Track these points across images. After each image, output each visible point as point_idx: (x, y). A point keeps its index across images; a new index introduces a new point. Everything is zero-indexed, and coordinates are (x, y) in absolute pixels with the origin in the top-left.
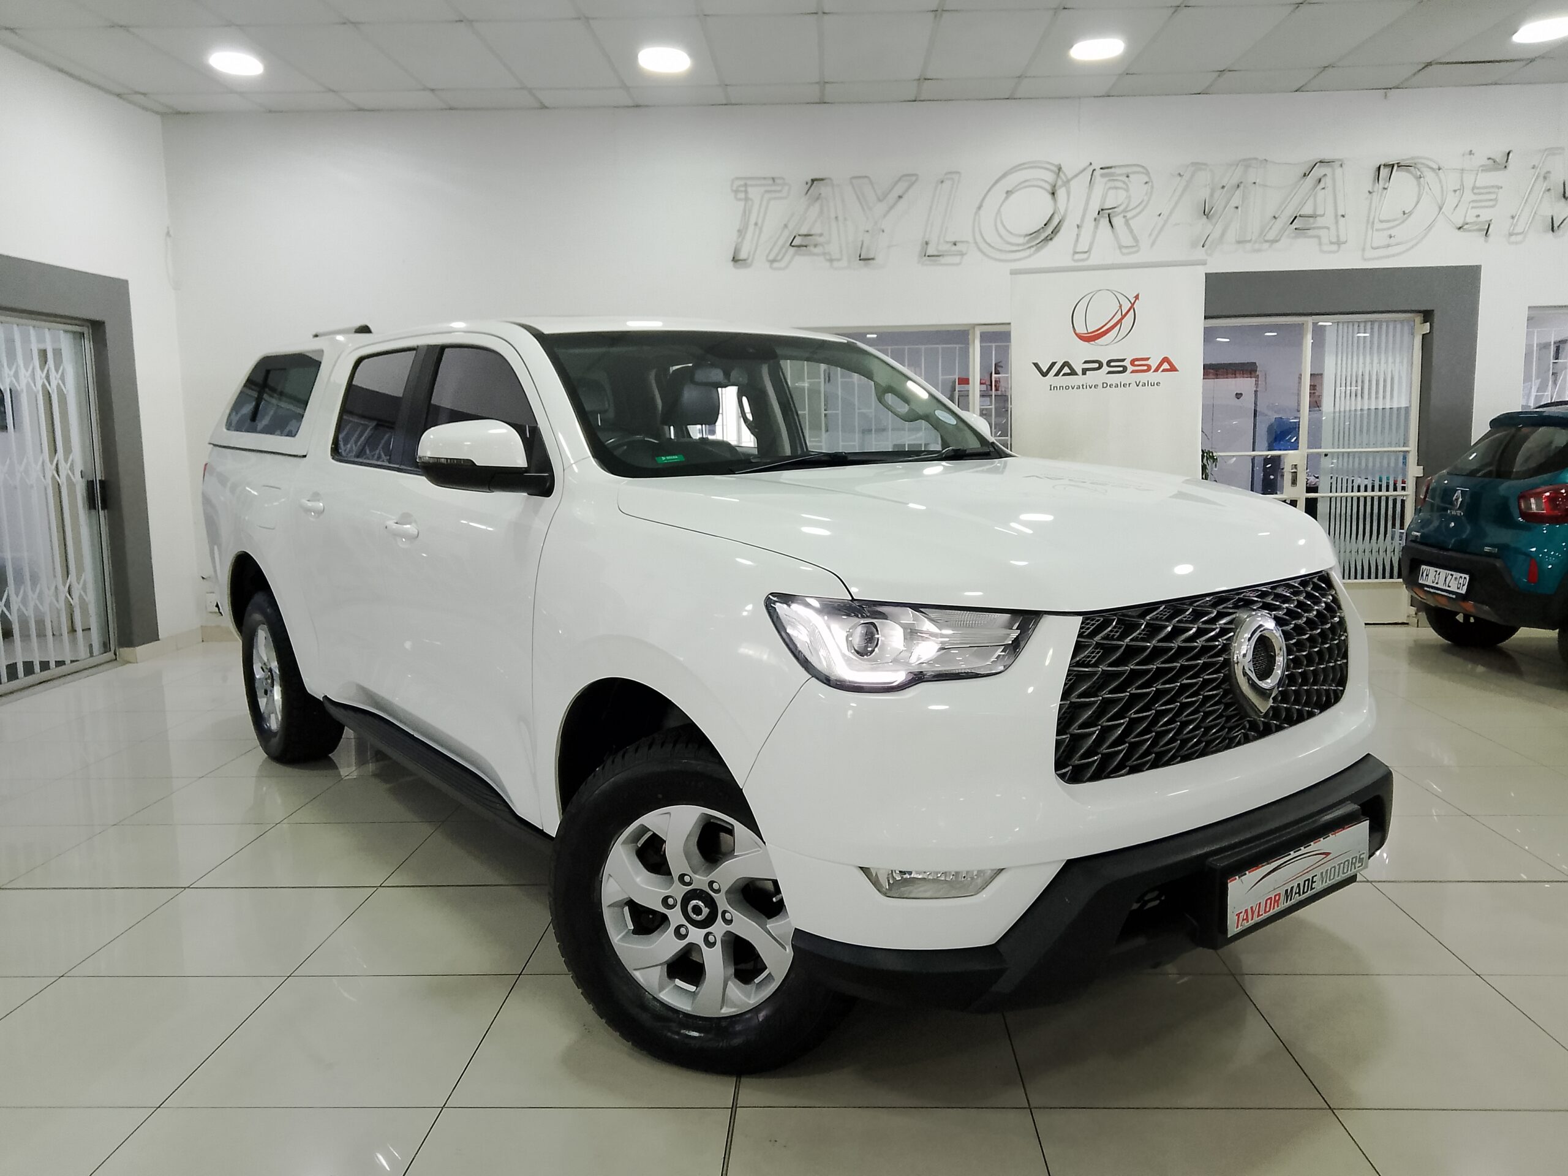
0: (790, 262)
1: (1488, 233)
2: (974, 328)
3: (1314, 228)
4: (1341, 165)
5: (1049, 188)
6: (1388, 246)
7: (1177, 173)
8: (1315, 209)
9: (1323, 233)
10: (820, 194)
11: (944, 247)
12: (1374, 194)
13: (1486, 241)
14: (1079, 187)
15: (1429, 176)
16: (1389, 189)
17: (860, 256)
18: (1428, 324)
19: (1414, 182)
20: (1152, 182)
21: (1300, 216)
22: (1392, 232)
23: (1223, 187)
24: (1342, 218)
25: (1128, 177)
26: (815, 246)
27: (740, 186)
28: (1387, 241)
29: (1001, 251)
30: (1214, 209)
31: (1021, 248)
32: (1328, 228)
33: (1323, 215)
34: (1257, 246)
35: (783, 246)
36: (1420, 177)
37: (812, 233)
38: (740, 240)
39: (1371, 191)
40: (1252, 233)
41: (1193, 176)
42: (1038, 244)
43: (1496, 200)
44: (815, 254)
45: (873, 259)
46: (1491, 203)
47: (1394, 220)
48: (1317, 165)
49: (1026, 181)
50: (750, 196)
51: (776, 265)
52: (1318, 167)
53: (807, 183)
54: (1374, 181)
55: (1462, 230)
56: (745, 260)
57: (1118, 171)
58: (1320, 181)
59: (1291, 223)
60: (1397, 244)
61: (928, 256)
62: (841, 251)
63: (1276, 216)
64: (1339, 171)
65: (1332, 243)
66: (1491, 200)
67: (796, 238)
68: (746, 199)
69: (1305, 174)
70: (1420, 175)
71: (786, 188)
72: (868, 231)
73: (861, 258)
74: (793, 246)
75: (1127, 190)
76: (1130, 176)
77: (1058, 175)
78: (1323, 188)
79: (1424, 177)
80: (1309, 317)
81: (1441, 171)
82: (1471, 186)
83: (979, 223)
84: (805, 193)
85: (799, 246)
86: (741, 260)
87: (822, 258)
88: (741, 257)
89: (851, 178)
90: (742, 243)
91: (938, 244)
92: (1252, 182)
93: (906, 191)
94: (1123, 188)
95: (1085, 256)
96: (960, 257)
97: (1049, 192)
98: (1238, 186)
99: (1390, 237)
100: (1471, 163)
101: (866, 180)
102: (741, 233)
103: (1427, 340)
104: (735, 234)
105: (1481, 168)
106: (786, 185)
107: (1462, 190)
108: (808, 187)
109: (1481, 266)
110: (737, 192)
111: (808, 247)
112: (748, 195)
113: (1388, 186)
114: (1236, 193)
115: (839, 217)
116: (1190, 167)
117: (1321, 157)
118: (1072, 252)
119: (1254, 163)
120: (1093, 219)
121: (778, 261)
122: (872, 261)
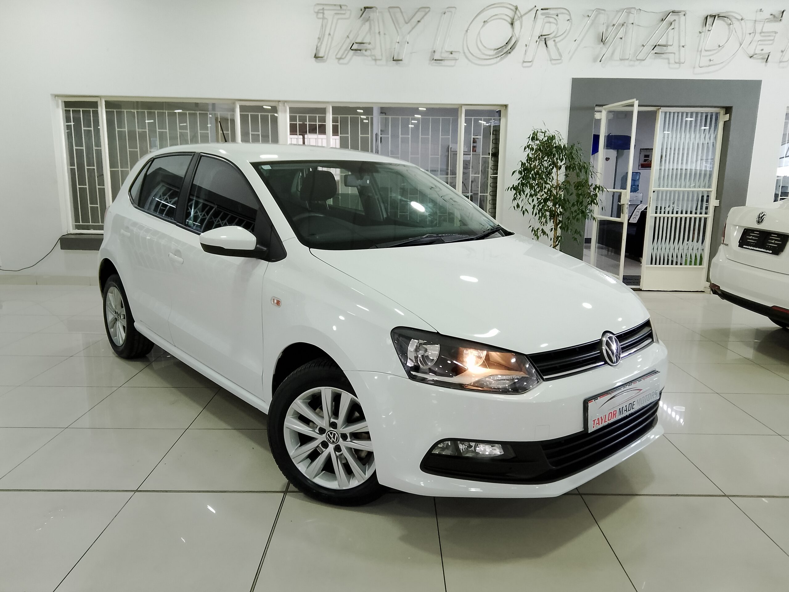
0: (351, 59)
1: (768, 60)
2: (462, 106)
3: (666, 53)
4: (684, 15)
5: (510, 20)
6: (709, 66)
7: (587, 15)
8: (667, 42)
9: (671, 56)
10: (370, 17)
11: (445, 55)
12: (702, 33)
13: (766, 66)
14: (528, 20)
15: (736, 24)
16: (712, 31)
17: (393, 58)
18: (728, 115)
19: (727, 26)
20: (571, 19)
21: (658, 45)
22: (712, 58)
23: (614, 25)
24: (683, 48)
25: (557, 16)
26: (366, 51)
27: (319, 10)
28: (709, 63)
29: (479, 59)
30: (608, 38)
31: (491, 57)
32: (674, 53)
33: (671, 46)
34: (632, 63)
35: (346, 50)
36: (730, 25)
37: (364, 41)
38: (319, 44)
39: (701, 32)
40: (630, 54)
41: (596, 17)
42: (502, 55)
43: (773, 40)
44: (365, 56)
45: (401, 60)
46: (771, 42)
47: (714, 50)
48: (671, 14)
49: (496, 15)
50: (326, 16)
51: (341, 61)
52: (670, 16)
53: (361, 10)
54: (703, 27)
55: (752, 58)
56: (322, 57)
57: (552, 11)
58: (671, 24)
59: (653, 49)
60: (714, 65)
61: (435, 60)
62: (382, 55)
63: (644, 45)
64: (683, 18)
65: (676, 63)
66: (771, 40)
67: (354, 45)
68: (323, 18)
69: (663, 19)
70: (730, 23)
71: (348, 12)
72: (398, 43)
73: (394, 59)
74: (352, 50)
75: (557, 24)
76: (559, 15)
77: (515, 13)
78: (673, 29)
79: (733, 24)
80: (660, 108)
81: (743, 20)
82: (760, 31)
83: (467, 41)
84: (360, 15)
85: (356, 50)
86: (319, 57)
87: (370, 58)
88: (320, 56)
89: (389, 7)
90: (321, 45)
91: (441, 53)
92: (631, 23)
93: (423, 18)
94: (555, 23)
95: (529, 64)
96: (454, 61)
97: (510, 23)
98: (623, 25)
99: (710, 60)
100: (760, 17)
101: (398, 10)
102: (320, 39)
103: (727, 125)
104: (317, 40)
105: (767, 20)
106: (348, 10)
107: (754, 34)
108: (362, 12)
109: (762, 80)
110: (317, 13)
111: (361, 51)
112: (324, 15)
113: (711, 29)
114: (621, 29)
115: (381, 33)
116: (594, 11)
117: (673, 9)
118: (522, 61)
119: (633, 10)
120: (536, 41)
121: (343, 59)
122: (400, 62)
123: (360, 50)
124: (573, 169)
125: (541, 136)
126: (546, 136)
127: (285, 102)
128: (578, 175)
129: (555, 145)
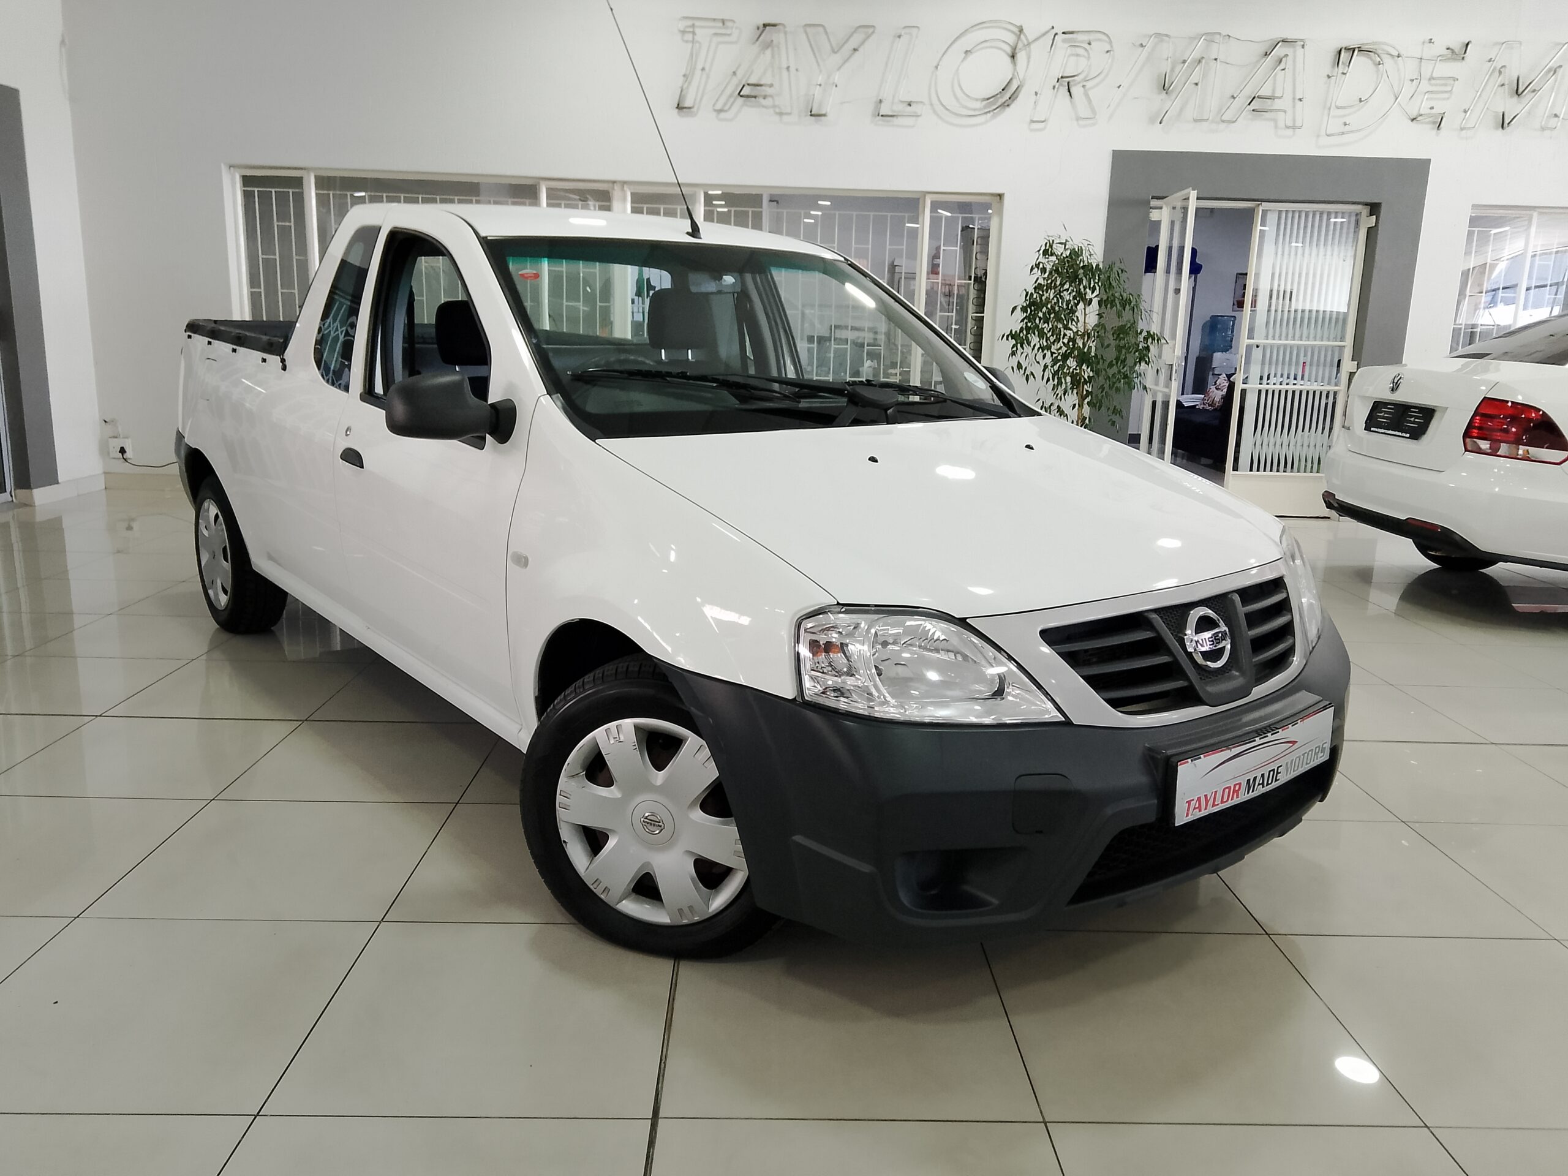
0: (738, 112)
1: (1440, 127)
2: (925, 196)
3: (1271, 111)
4: (1303, 46)
5: (1009, 50)
6: (1343, 133)
7: (1140, 43)
8: (1274, 91)
9: (1280, 116)
10: (772, 41)
11: (899, 108)
12: (1333, 78)
13: (1437, 135)
14: (1039, 50)
15: (1388, 63)
16: (1348, 74)
17: (811, 112)
18: (1375, 217)
19: (1373, 67)
20: (1113, 51)
21: (1258, 97)
22: (1347, 120)
23: (1184, 62)
24: (1299, 102)
25: (1089, 44)
26: (764, 98)
27: (690, 27)
28: (1342, 129)
29: (956, 114)
30: (1174, 84)
31: (976, 113)
32: (1285, 112)
33: (1280, 98)
34: (1212, 126)
35: (731, 96)
36: (1379, 64)
37: (762, 83)
38: (686, 85)
39: (1330, 75)
40: (1210, 111)
41: (1154, 48)
42: (995, 109)
43: (1450, 91)
44: (763, 106)
45: (824, 115)
46: (1446, 95)
47: (1351, 107)
48: (1280, 44)
49: (986, 41)
50: (696, 38)
51: (722, 115)
52: (1280, 46)
53: (758, 28)
54: (1333, 67)
55: (1414, 121)
56: (689, 108)
57: (1080, 37)
58: (1281, 62)
59: (1249, 104)
60: (1352, 132)
61: (882, 116)
62: (791, 106)
63: (1235, 96)
64: (1300, 51)
65: (1287, 127)
66: (1446, 92)
67: (744, 89)
68: (694, 41)
69: (1266, 53)
70: (1379, 62)
71: (737, 32)
72: (820, 85)
73: (813, 113)
74: (741, 96)
75: (1089, 58)
76: (1092, 43)
77: (1019, 38)
78: (1283, 70)
79: (1383, 64)
80: (1260, 203)
81: (1400, 58)
82: (1428, 77)
83: (936, 83)
84: (756, 38)
85: (748, 96)
86: (686, 108)
87: (771, 111)
88: (686, 105)
89: (806, 25)
90: (688, 88)
91: (893, 103)
92: (1214, 58)
93: (863, 43)
94: (1084, 56)
95: (1041, 125)
96: (914, 118)
97: (1008, 54)
98: (1200, 61)
99: (1345, 124)
100: (1430, 51)
101: (821, 29)
102: (687, 79)
103: (1372, 233)
104: (682, 79)
105: (1439, 58)
106: (737, 28)
107: (1419, 80)
108: (759, 32)
109: (1430, 160)
110: (683, 32)
111: (757, 99)
112: (695, 37)
113: (1347, 71)
114: (1197, 68)
115: (790, 69)
116: (1153, 37)
117: (1284, 36)
118: (1029, 120)
119: (1217, 38)
120: (1052, 87)
121: (726, 111)
122: (823, 118)
123: (755, 97)
124: (1111, 304)
125: (1059, 250)
126: (1068, 249)
127: (624, 183)
128: (1119, 316)
129: (1082, 265)
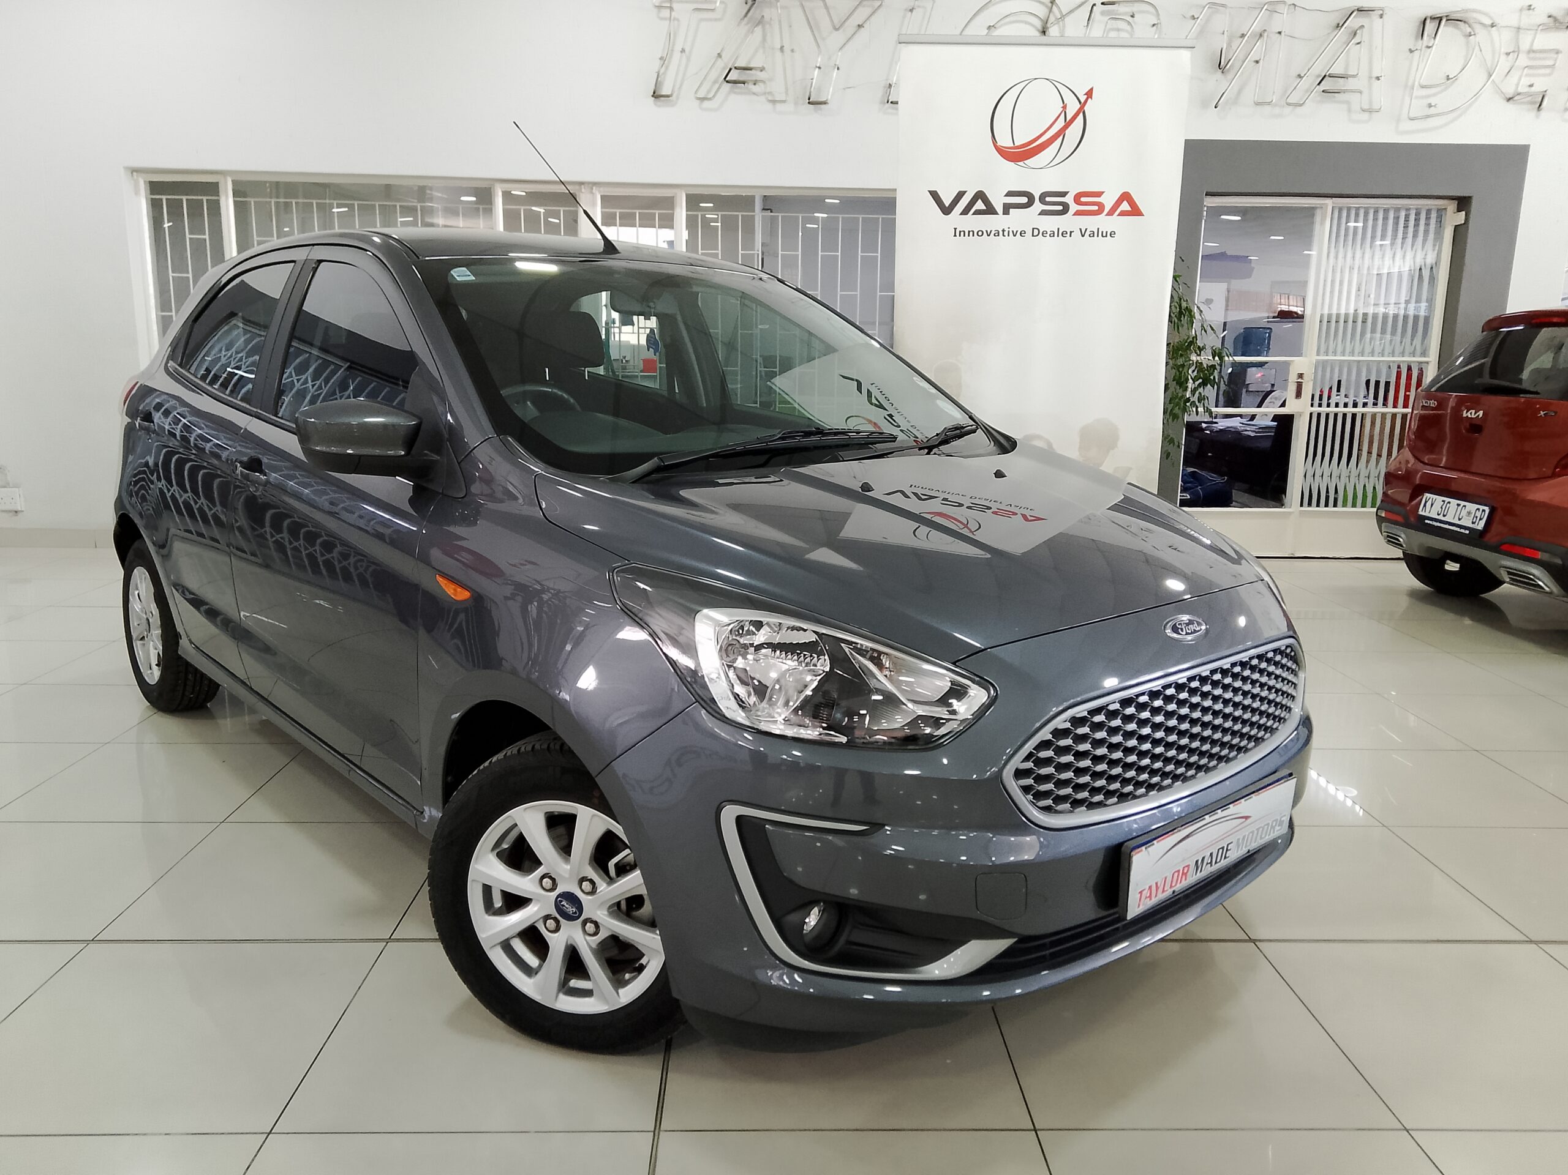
0: (725, 100)
1: (1542, 107)
3: (1345, 91)
4: (1381, 16)
5: (1039, 24)
6: (1428, 116)
7: (1192, 14)
8: (1347, 68)
9: (1354, 98)
10: (763, 16)
12: (1415, 52)
13: (1537, 117)
14: (1075, 24)
15: (1481, 35)
18: (1464, 213)
19: (1463, 40)
20: (1160, 24)
21: (1331, 76)
22: (1433, 101)
23: (1243, 36)
24: (1377, 81)
25: (1132, 16)
26: (755, 83)
28: (1428, 111)
30: (1231, 62)
32: (1361, 92)
33: (1354, 76)
34: (1277, 110)
35: (715, 82)
36: (1470, 36)
37: (751, 65)
38: (662, 69)
39: (1413, 49)
40: (1274, 93)
41: (1208, 20)
43: (1553, 66)
44: (754, 94)
45: (825, 103)
46: (1548, 71)
47: (1437, 86)
48: (1355, 13)
49: (1012, 14)
50: (674, 14)
51: (706, 104)
52: (1353, 18)
54: (1416, 38)
55: (1511, 101)
56: (668, 96)
57: (1122, 8)
58: (1355, 34)
59: (1319, 84)
60: (1438, 115)
61: (892, 102)
62: (786, 92)
63: (1302, 75)
64: (1378, 22)
65: (1363, 110)
66: (1547, 67)
67: (730, 73)
68: (671, 18)
69: (1338, 24)
70: (1470, 33)
72: (819, 68)
73: (811, 100)
74: (727, 82)
75: (1132, 33)
76: (1136, 15)
77: (1051, 11)
78: (1358, 43)
79: (1475, 35)
80: (1329, 199)
81: (1494, 28)
82: (1527, 48)
84: (744, 14)
85: (735, 82)
86: (662, 96)
87: (763, 98)
88: (663, 93)
90: (665, 73)
92: (1278, 31)
93: (868, 18)
94: (1126, 31)
97: (1038, 30)
98: (1261, 35)
99: (1430, 106)
100: (1527, 20)
101: (819, 3)
102: (664, 61)
103: (1460, 233)
104: (658, 63)
105: (1541, 27)
107: (1516, 53)
108: (748, 7)
109: (1529, 145)
110: (659, 8)
113: (1433, 45)
114: (1258, 43)
115: (785, 48)
116: (1206, 8)
119: (1280, 6)
121: (710, 99)
122: (823, 106)
123: (744, 83)
127: (593, 184)
